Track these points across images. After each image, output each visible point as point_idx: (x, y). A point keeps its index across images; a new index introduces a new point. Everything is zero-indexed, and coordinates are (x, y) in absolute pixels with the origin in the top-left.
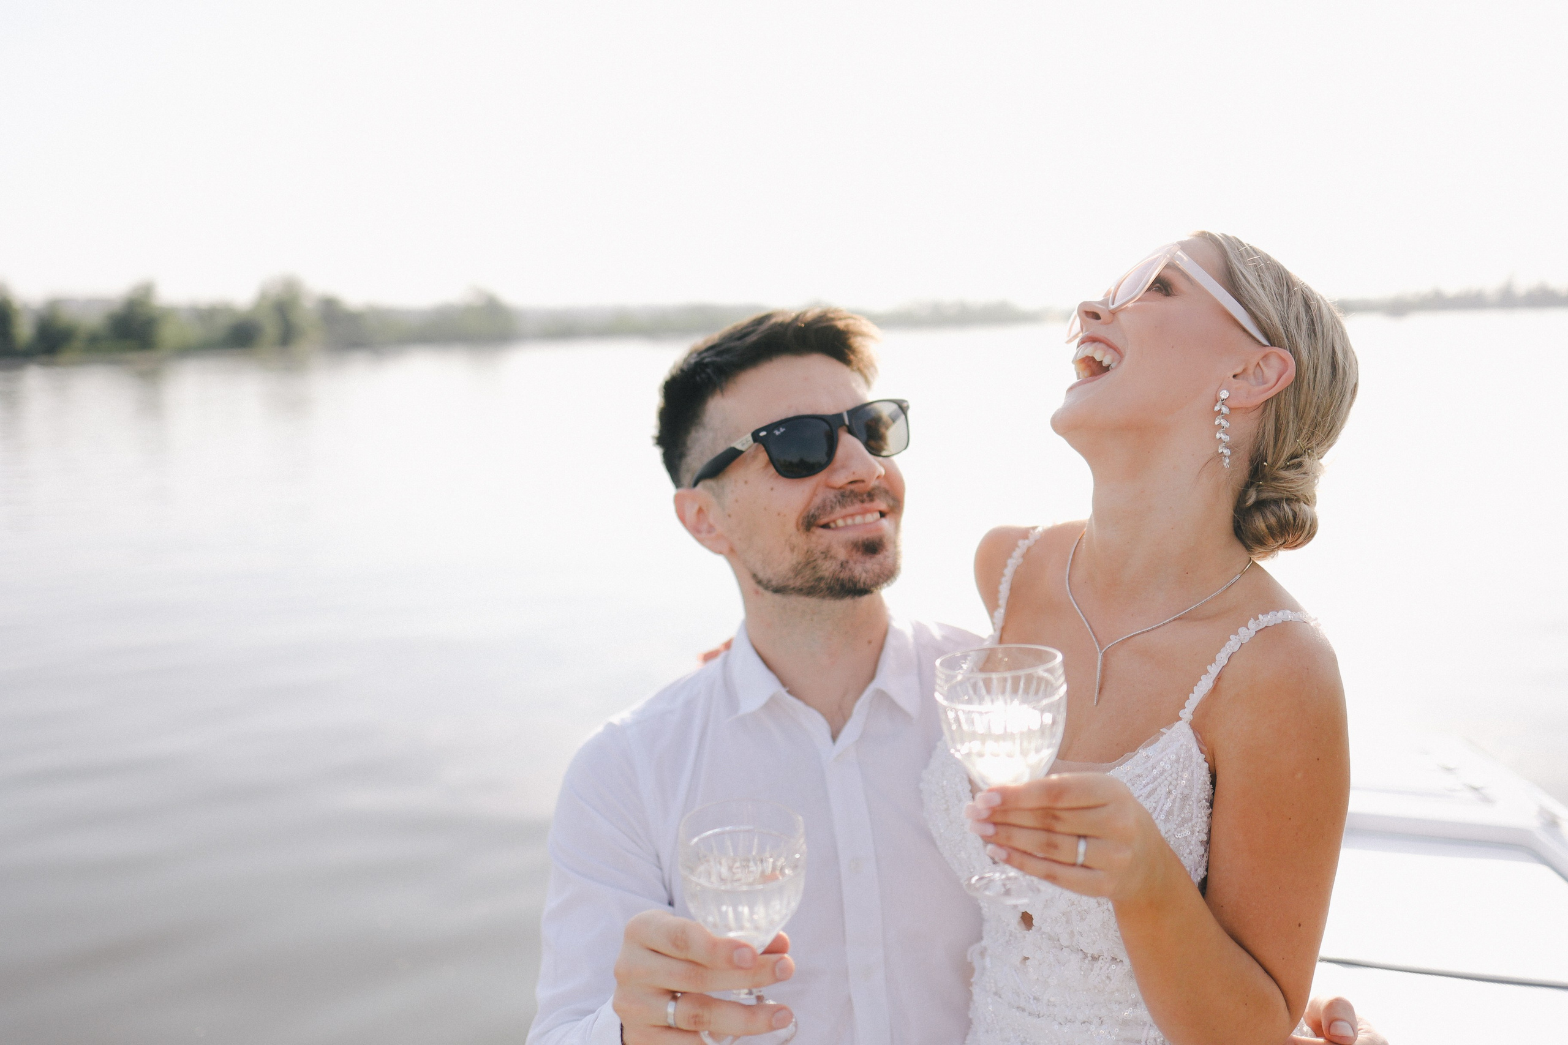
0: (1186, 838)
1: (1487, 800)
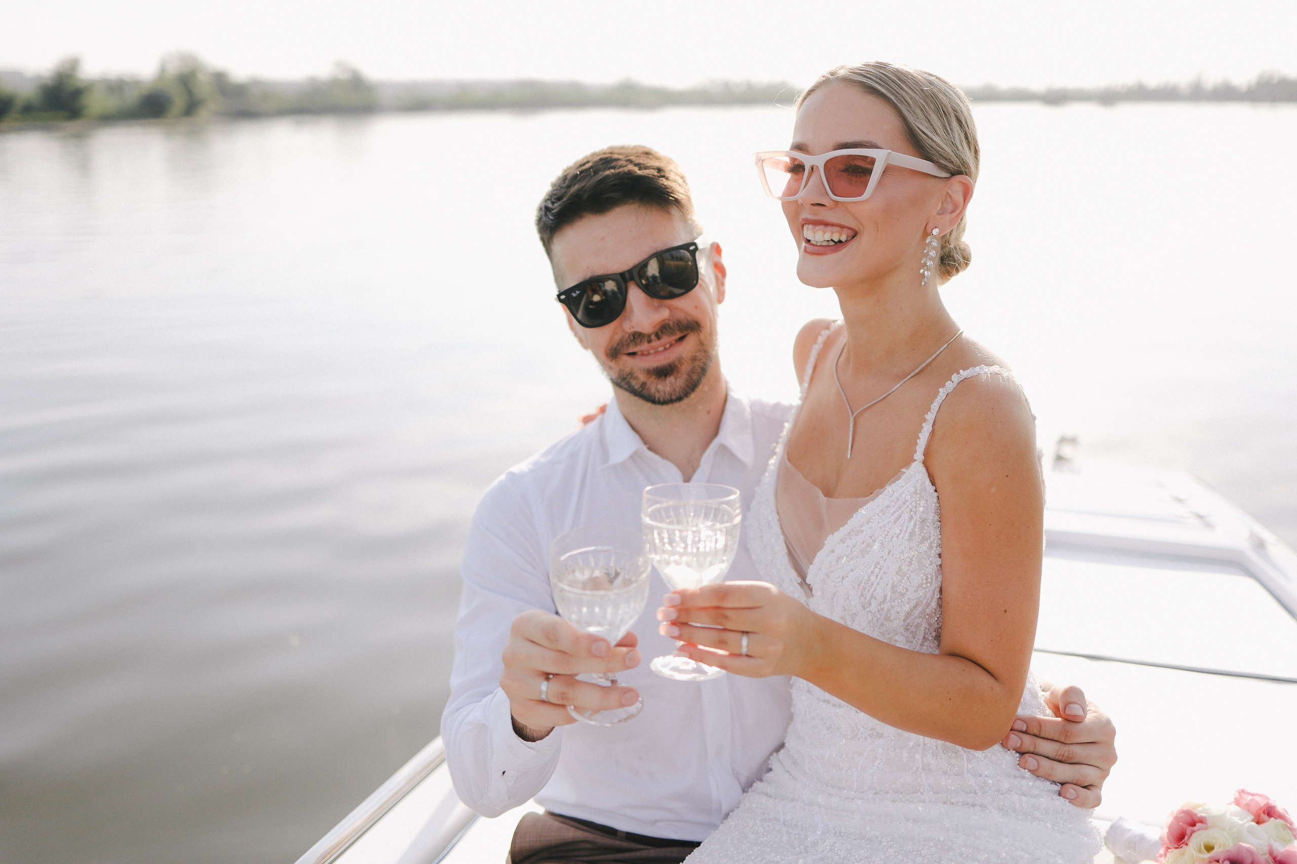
0: (926, 552)
1: (1209, 526)
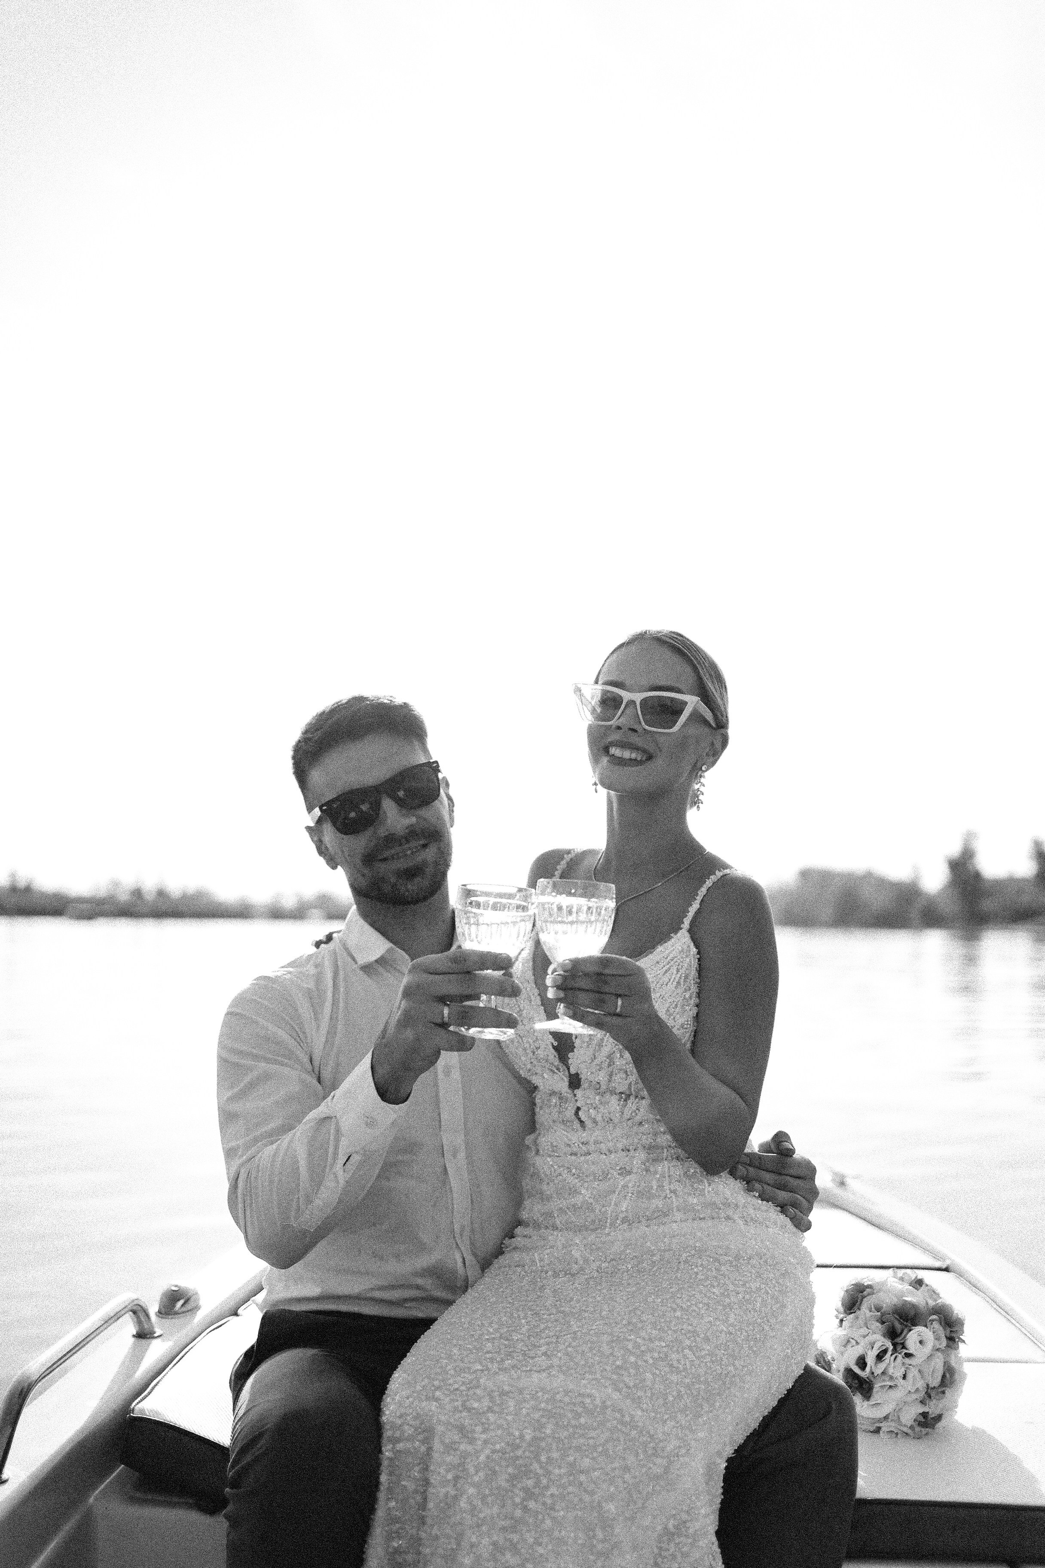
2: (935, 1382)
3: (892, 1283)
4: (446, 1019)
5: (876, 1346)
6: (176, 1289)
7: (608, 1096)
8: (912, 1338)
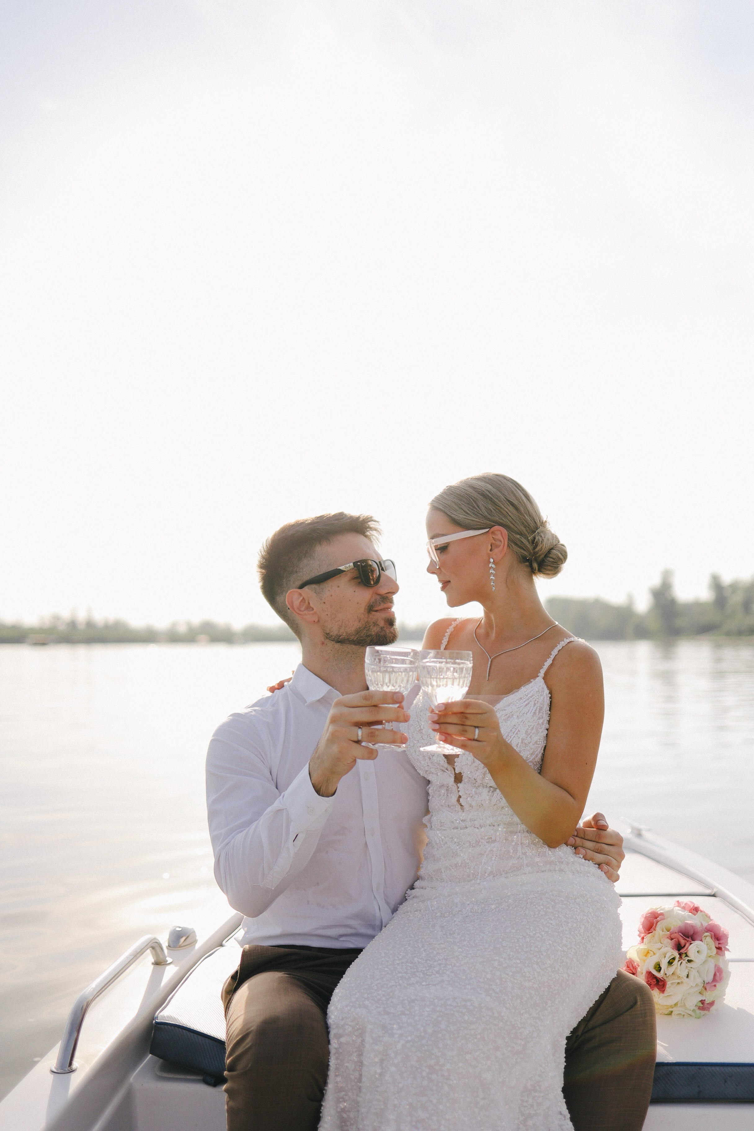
2: (710, 978)
3: (677, 911)
4: (360, 738)
5: (667, 956)
6: (180, 929)
7: (481, 789)
8: (693, 949)
